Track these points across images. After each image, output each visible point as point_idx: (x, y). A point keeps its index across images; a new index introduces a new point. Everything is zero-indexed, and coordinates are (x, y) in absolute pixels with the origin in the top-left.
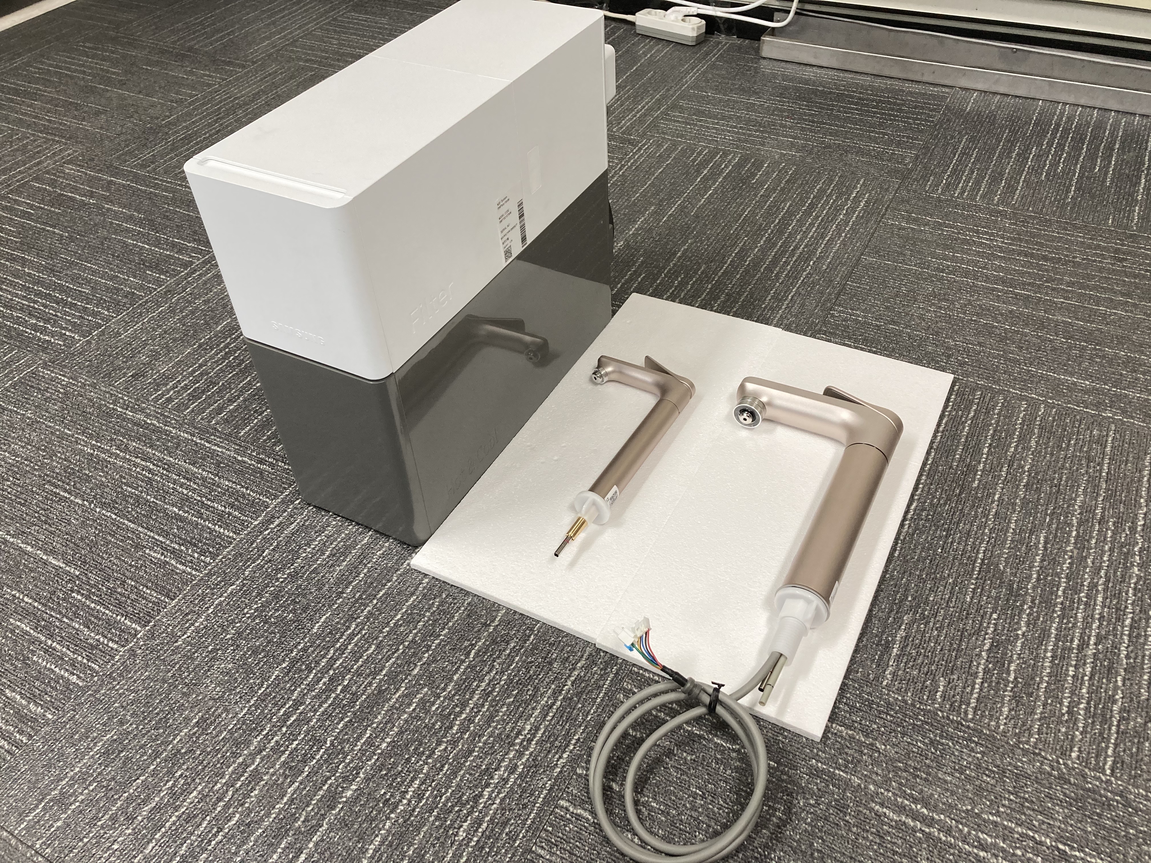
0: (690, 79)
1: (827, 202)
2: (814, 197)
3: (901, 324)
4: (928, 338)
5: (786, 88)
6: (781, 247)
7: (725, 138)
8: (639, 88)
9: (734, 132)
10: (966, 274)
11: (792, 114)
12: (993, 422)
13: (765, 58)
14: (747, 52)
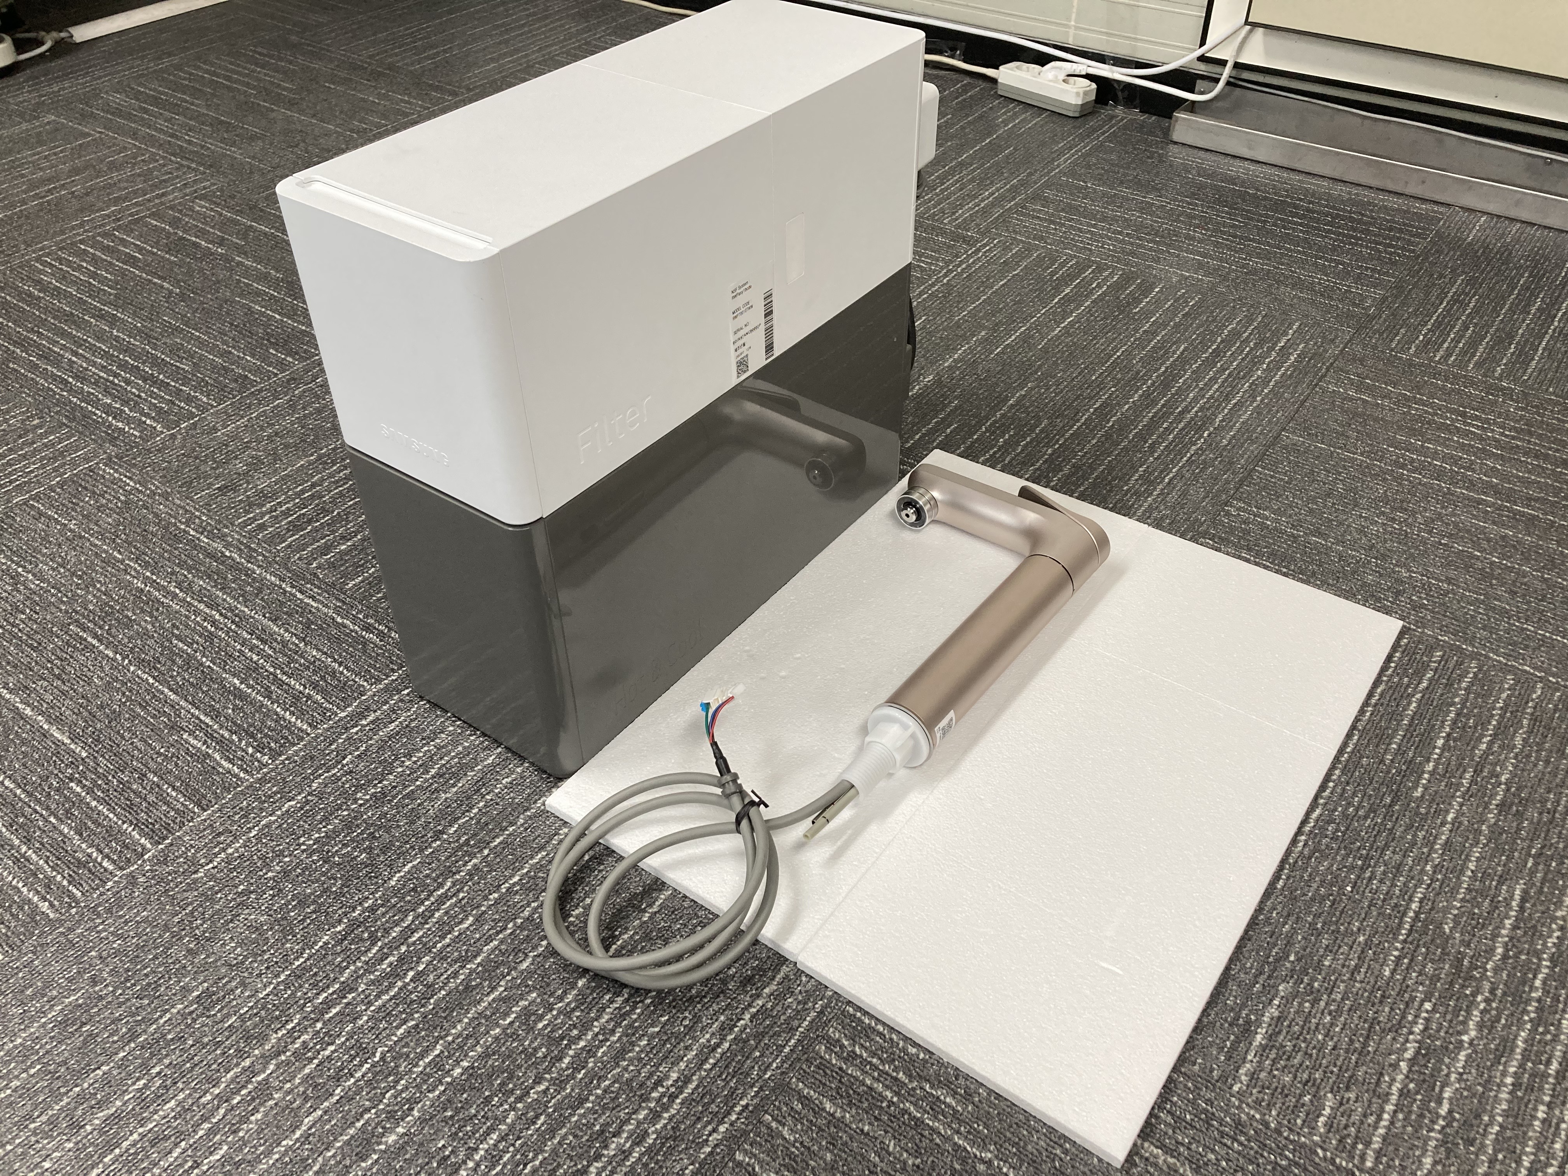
0: (1063, 163)
1: (1240, 350)
2: (1222, 341)
3: (1329, 537)
4: (1369, 562)
5: (1201, 187)
6: (1164, 405)
7: (1102, 247)
8: (990, 168)
9: (1117, 240)
10: (1439, 474)
11: (1205, 222)
12: (1457, 700)
13: (1176, 143)
14: (1151, 133)
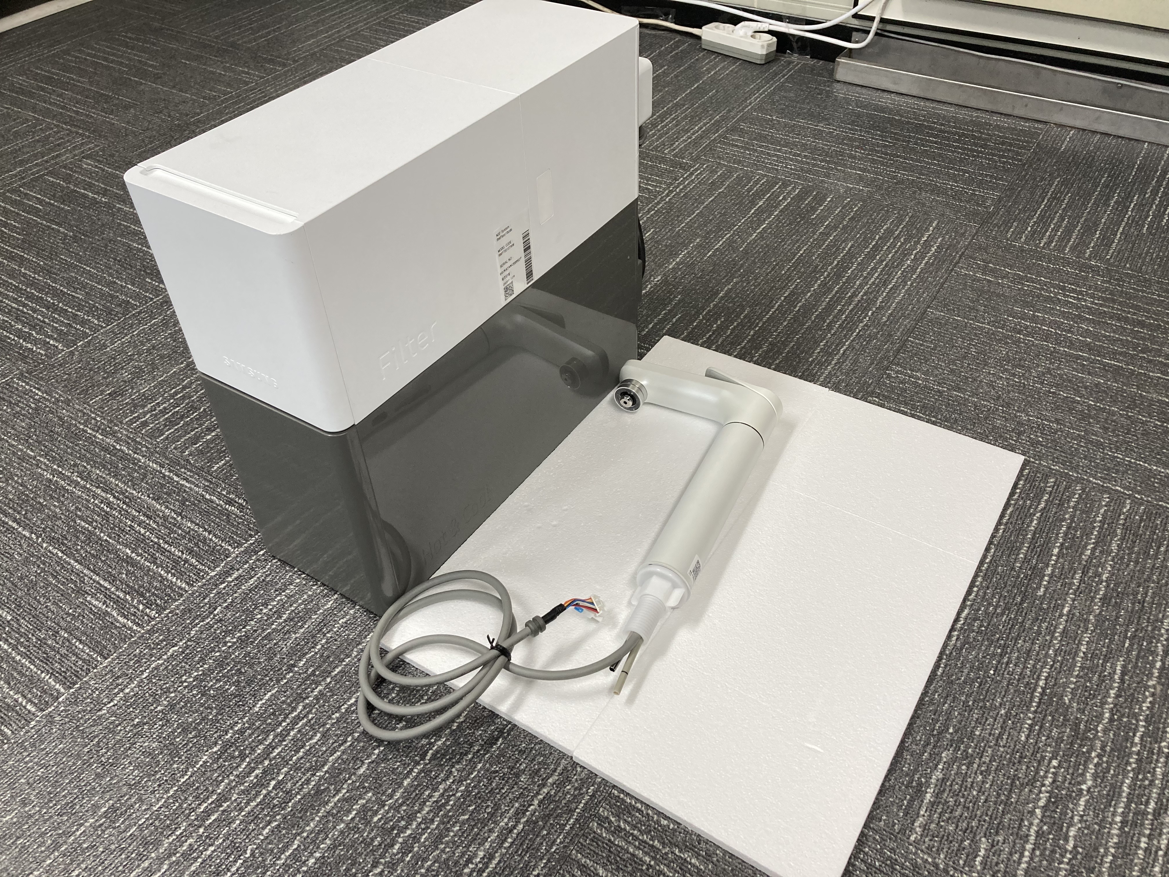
0: (755, 100)
1: (894, 244)
2: (880, 238)
3: (966, 390)
4: (998, 409)
5: (859, 116)
6: (837, 292)
7: (786, 167)
8: (698, 108)
9: (796, 161)
10: (1047, 337)
11: (863, 144)
12: (1067, 516)
13: (838, 82)
14: (820, 75)
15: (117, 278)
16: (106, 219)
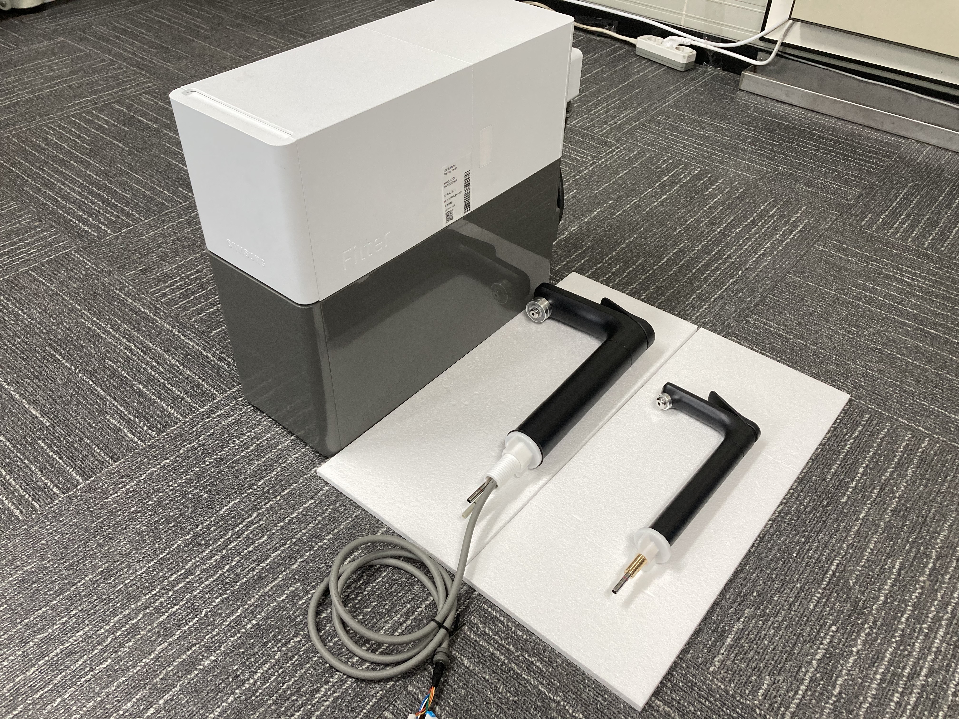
0: (672, 99)
1: (767, 222)
2: (757, 215)
3: (808, 340)
4: (832, 357)
5: (755, 119)
6: (716, 253)
7: (689, 153)
8: (626, 100)
9: (699, 149)
10: (882, 306)
11: (755, 140)
12: (875, 445)
13: (742, 90)
14: (728, 84)
15: (157, 185)
16: (155, 140)
